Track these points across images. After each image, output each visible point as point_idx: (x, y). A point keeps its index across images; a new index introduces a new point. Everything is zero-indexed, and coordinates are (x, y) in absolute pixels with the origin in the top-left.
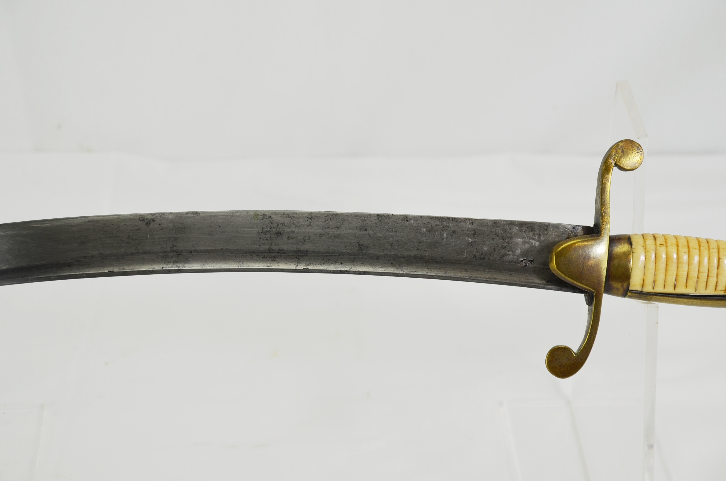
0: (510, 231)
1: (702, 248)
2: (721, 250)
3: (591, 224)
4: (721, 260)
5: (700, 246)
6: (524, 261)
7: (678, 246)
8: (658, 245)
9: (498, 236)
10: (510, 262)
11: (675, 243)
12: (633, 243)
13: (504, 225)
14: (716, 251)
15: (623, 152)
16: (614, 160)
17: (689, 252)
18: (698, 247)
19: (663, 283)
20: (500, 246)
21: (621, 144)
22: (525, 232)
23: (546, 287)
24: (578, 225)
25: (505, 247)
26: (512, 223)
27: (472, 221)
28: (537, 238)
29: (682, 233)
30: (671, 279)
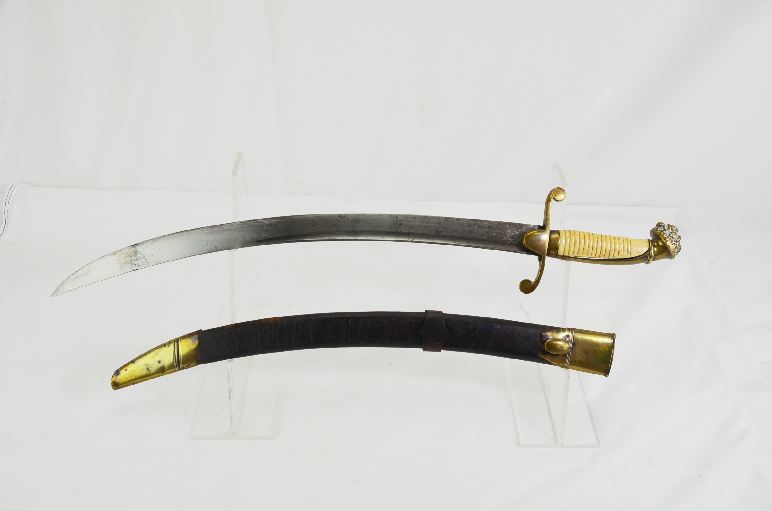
0: (505, 227)
1: (590, 237)
2: (598, 238)
3: (542, 225)
4: (598, 242)
5: (589, 236)
6: (511, 240)
7: (580, 235)
8: (571, 235)
9: (500, 229)
10: (505, 241)
11: (579, 234)
12: (560, 234)
13: (502, 224)
14: (596, 238)
15: (556, 192)
16: (553, 196)
17: (585, 238)
18: (588, 236)
19: (573, 252)
20: (500, 233)
21: (556, 189)
22: (512, 227)
23: (521, 252)
24: (536, 225)
25: (503, 234)
26: (506, 223)
27: (488, 222)
28: (517, 230)
29: (582, 230)
30: (577, 250)
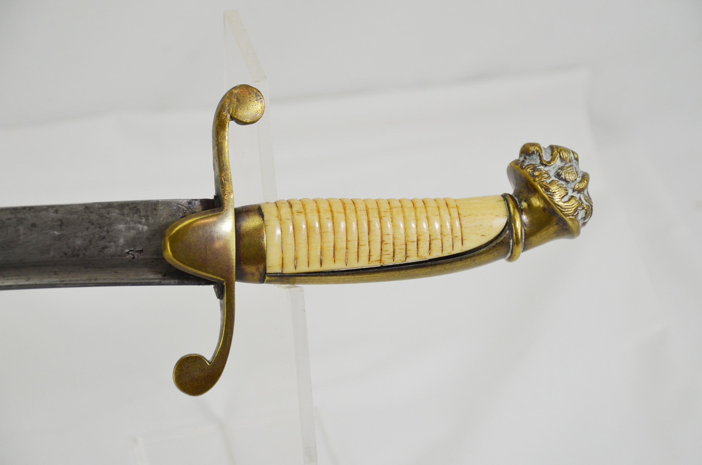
0: (108, 216)
1: (348, 211)
2: (370, 211)
3: (211, 195)
4: (371, 223)
5: (345, 210)
6: (130, 253)
7: (319, 212)
8: (296, 214)
9: (93, 224)
10: (113, 256)
11: (315, 208)
12: (265, 214)
13: (99, 209)
14: (365, 213)
15: (238, 100)
16: (229, 112)
17: (333, 217)
18: (342, 211)
19: (306, 259)
20: (97, 236)
21: (236, 91)
22: (128, 215)
23: (163, 282)
24: (194, 199)
25: (104, 238)
26: (109, 206)
27: (56, 209)
28: (144, 221)
29: (323, 195)
30: (315, 254)
